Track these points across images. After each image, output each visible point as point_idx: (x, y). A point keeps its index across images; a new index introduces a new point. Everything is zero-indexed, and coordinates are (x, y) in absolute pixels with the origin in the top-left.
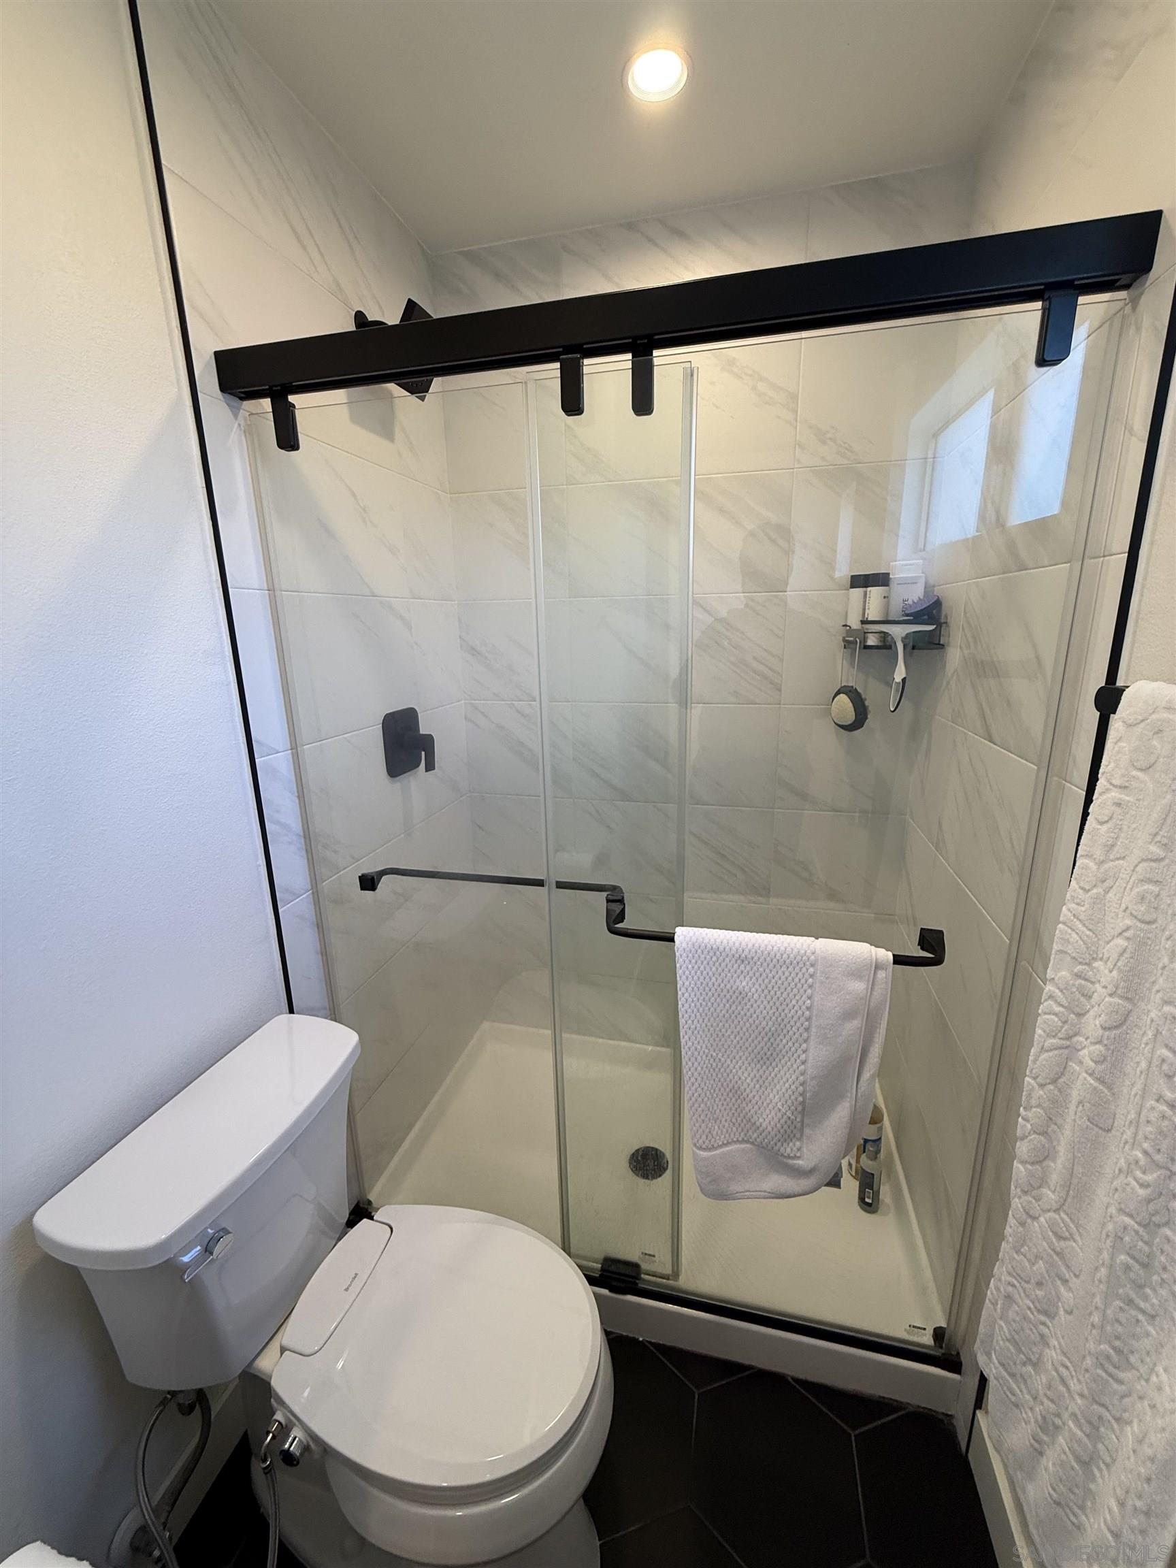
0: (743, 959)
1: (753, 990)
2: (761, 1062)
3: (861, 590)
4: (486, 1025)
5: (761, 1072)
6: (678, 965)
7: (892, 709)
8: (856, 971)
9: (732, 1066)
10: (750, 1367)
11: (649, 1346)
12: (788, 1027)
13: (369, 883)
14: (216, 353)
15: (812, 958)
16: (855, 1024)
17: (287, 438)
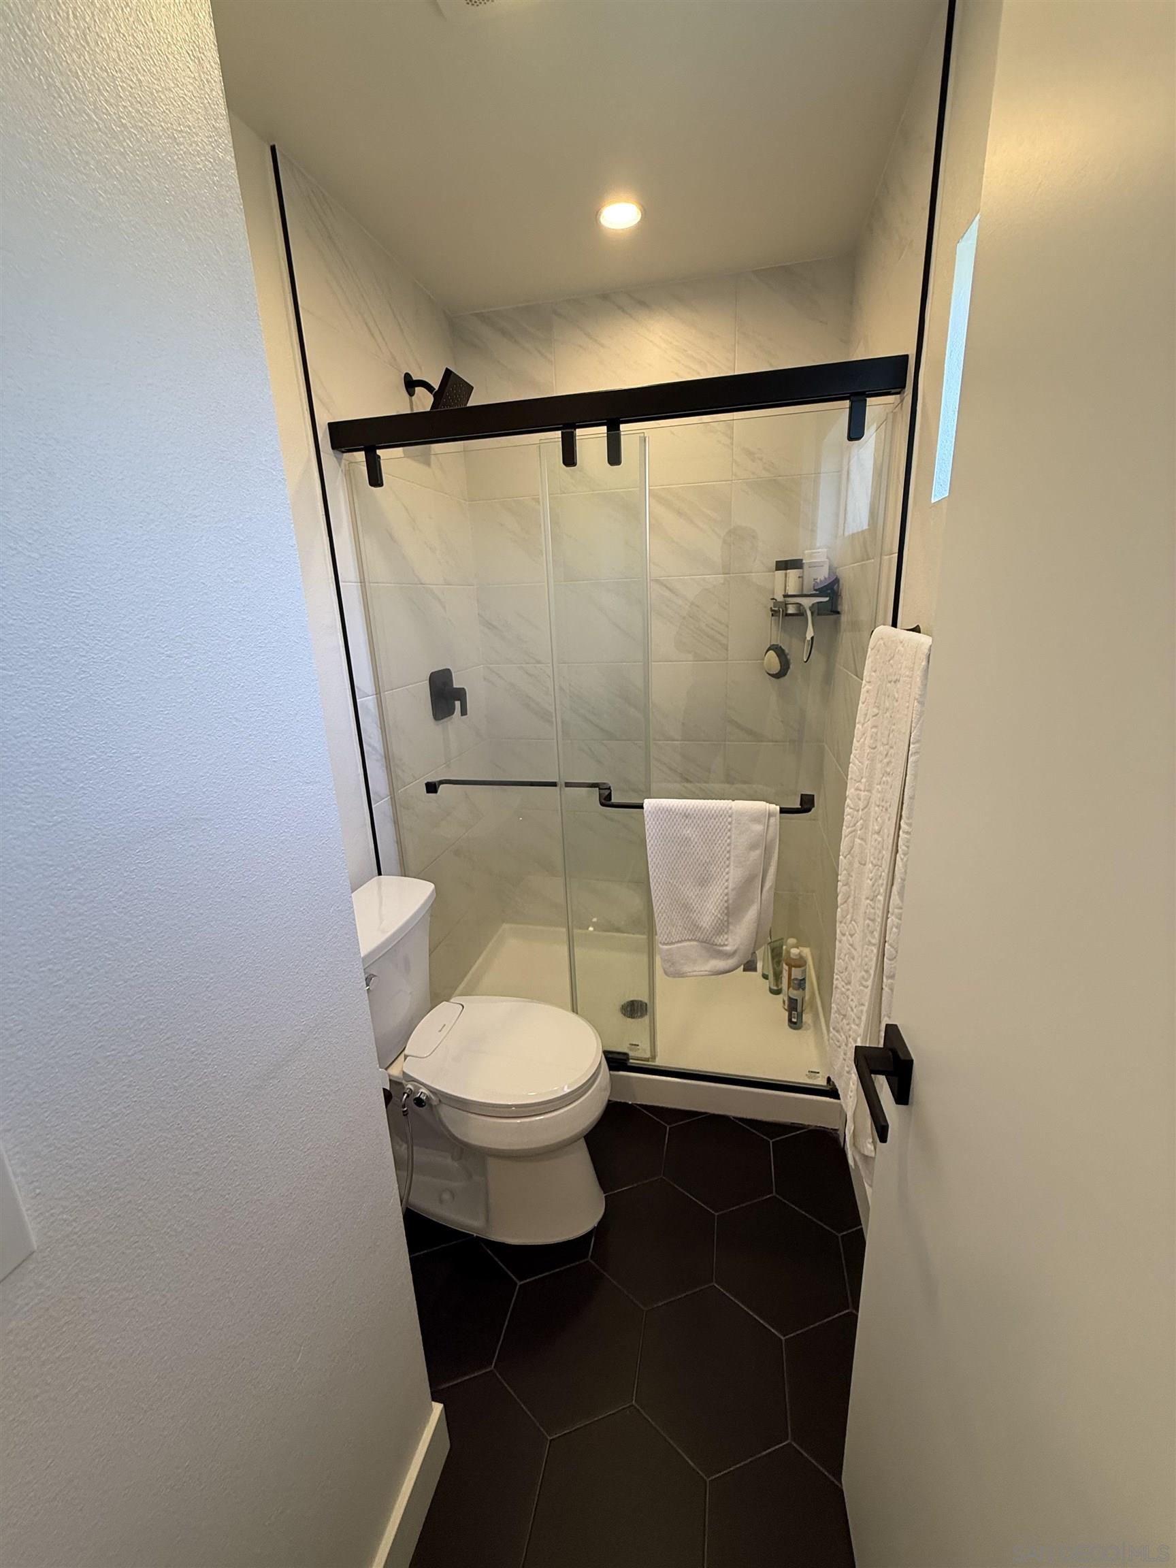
0: (686, 815)
1: (694, 836)
2: (701, 884)
3: (783, 572)
4: (506, 926)
5: (702, 891)
6: (646, 823)
7: (805, 660)
8: (756, 818)
9: (682, 889)
10: (705, 1113)
11: (638, 1107)
12: (717, 859)
13: (432, 788)
14: (329, 424)
15: (730, 811)
16: (757, 854)
17: (375, 479)
